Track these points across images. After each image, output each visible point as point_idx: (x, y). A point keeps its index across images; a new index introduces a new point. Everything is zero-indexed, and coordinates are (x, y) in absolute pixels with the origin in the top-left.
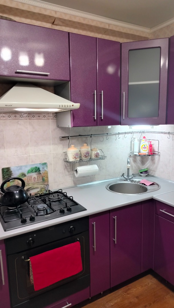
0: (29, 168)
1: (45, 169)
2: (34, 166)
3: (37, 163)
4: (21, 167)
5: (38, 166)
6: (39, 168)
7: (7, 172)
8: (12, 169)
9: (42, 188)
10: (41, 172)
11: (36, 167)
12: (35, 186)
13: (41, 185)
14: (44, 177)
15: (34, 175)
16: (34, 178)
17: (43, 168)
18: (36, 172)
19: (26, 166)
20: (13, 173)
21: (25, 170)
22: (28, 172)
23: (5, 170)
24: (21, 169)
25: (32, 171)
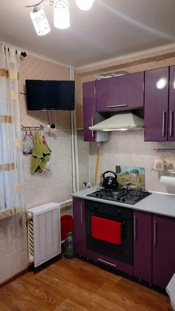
0: (131, 169)
1: (143, 172)
2: (135, 169)
3: (137, 167)
4: (127, 167)
5: (138, 169)
6: (138, 171)
7: (118, 169)
8: (121, 167)
9: (139, 186)
10: (139, 174)
11: (136, 170)
12: (134, 183)
13: (138, 184)
14: (141, 179)
15: (134, 175)
16: (134, 177)
17: (141, 172)
18: (136, 173)
19: (130, 167)
20: (121, 170)
21: (129, 170)
22: (131, 172)
23: (118, 168)
24: (126, 169)
25: (133, 172)
